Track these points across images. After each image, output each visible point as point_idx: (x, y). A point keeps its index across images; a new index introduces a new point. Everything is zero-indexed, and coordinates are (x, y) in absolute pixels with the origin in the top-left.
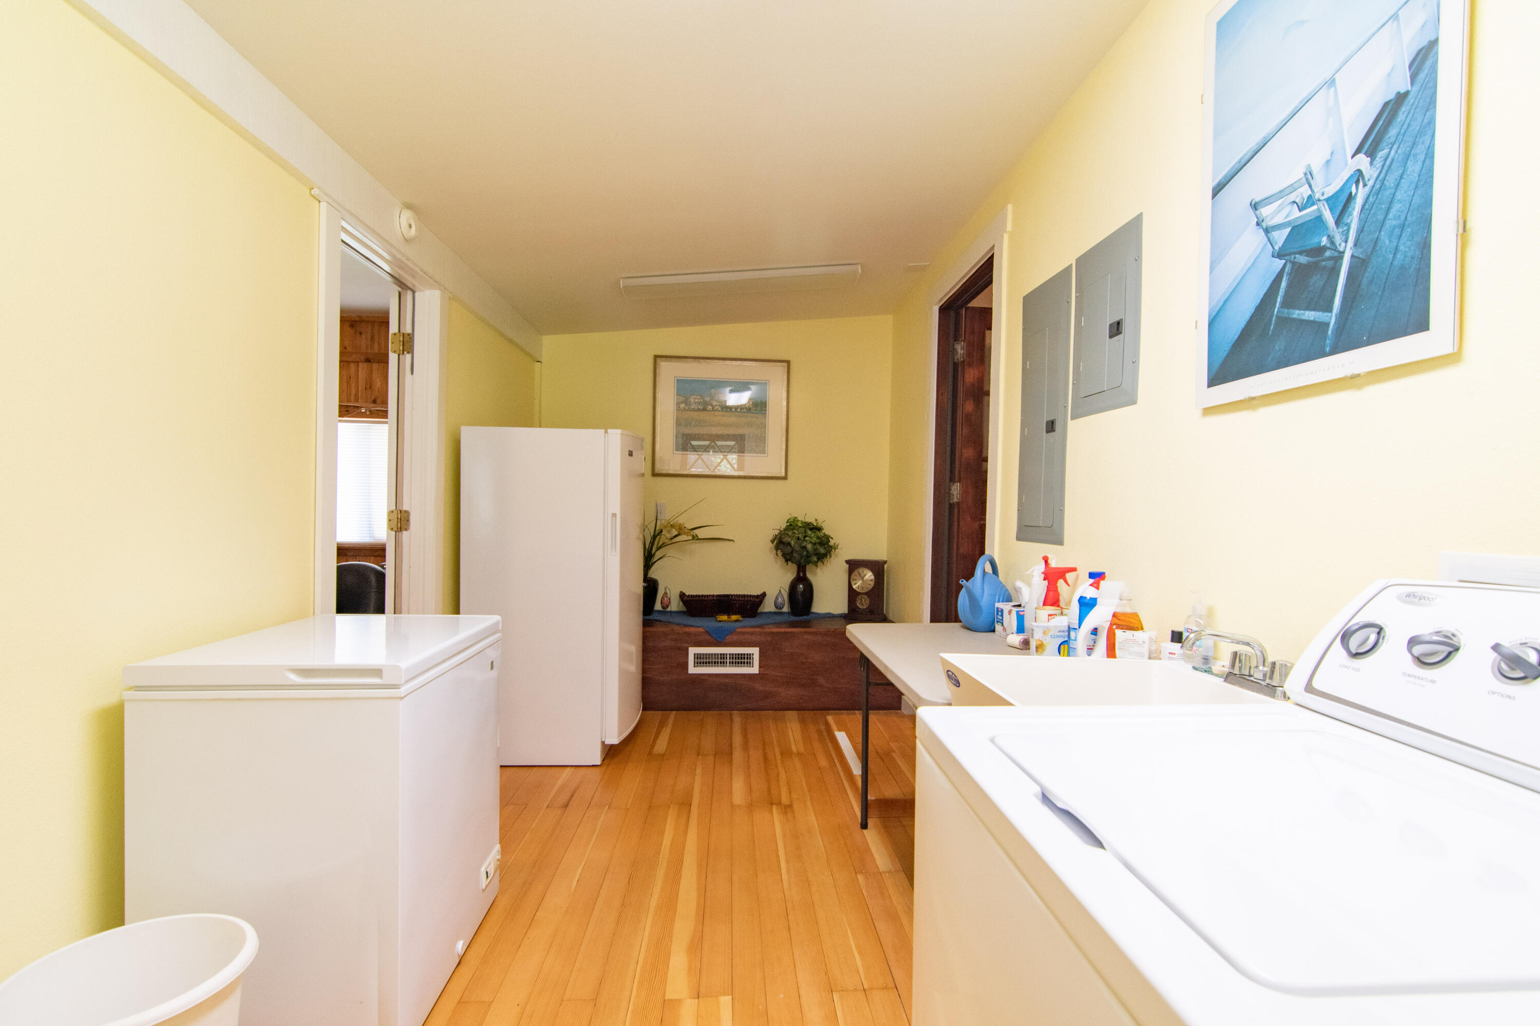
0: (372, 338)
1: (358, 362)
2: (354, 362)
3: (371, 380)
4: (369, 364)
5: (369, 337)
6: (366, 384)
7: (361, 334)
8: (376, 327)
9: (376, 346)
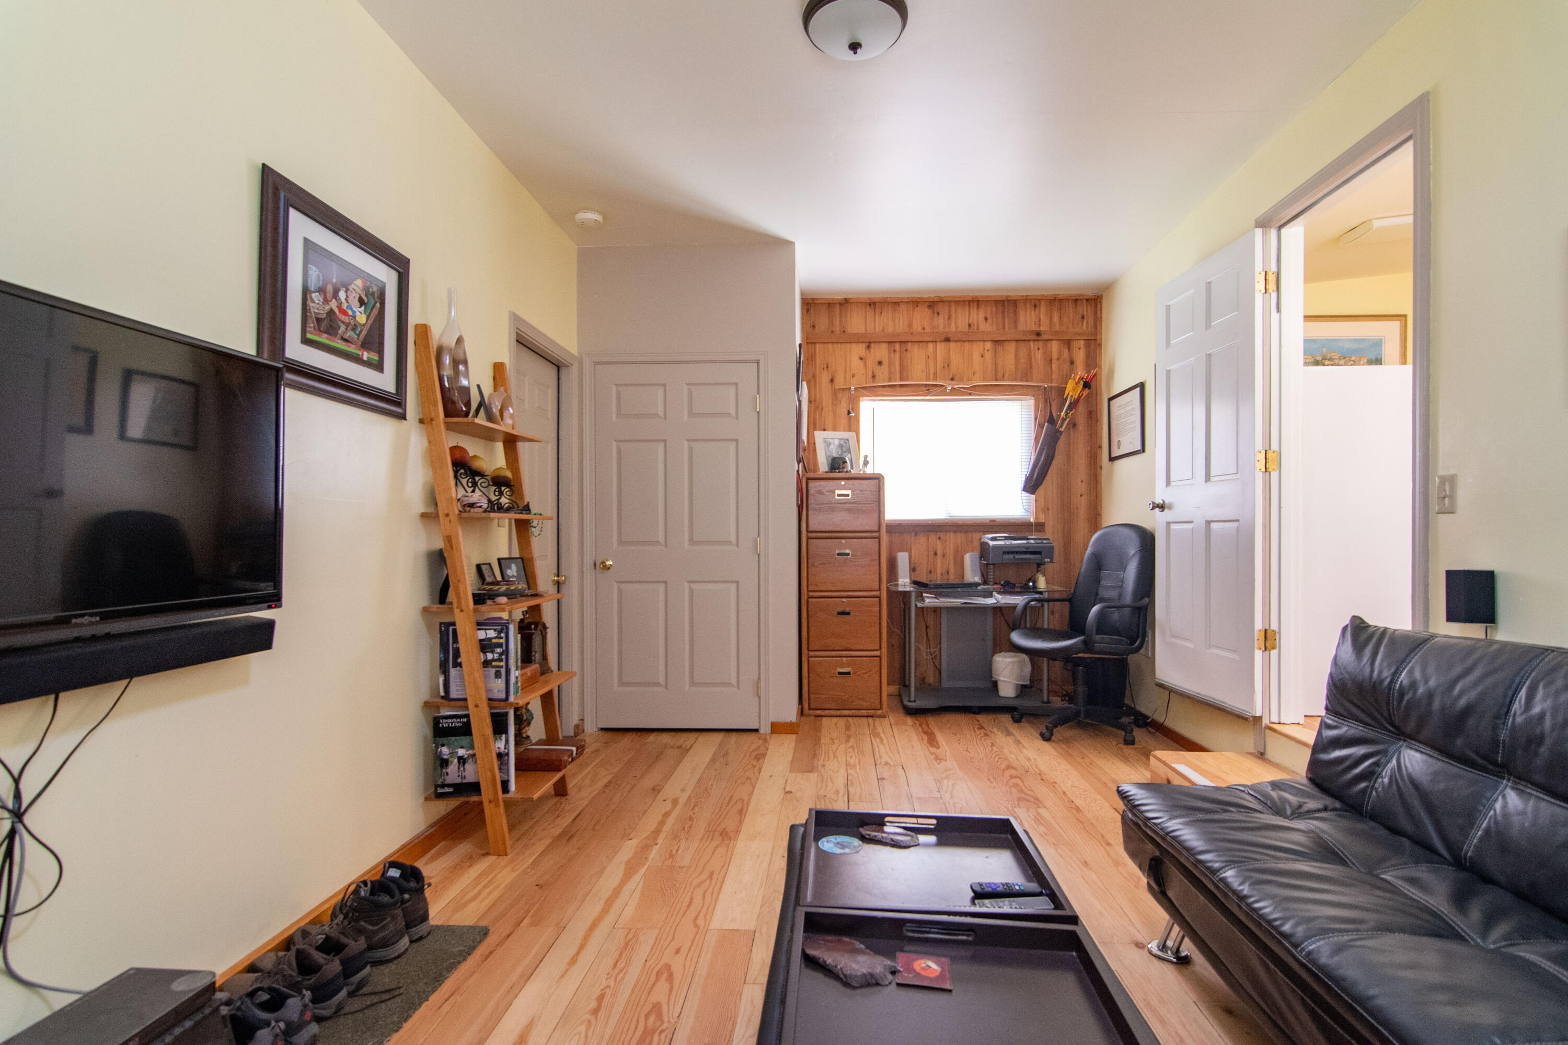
0: (949, 318)
1: (936, 342)
2: (932, 342)
3: (949, 358)
4: (947, 343)
5: (946, 317)
6: (944, 363)
7: (938, 314)
8: (953, 308)
9: (953, 325)
